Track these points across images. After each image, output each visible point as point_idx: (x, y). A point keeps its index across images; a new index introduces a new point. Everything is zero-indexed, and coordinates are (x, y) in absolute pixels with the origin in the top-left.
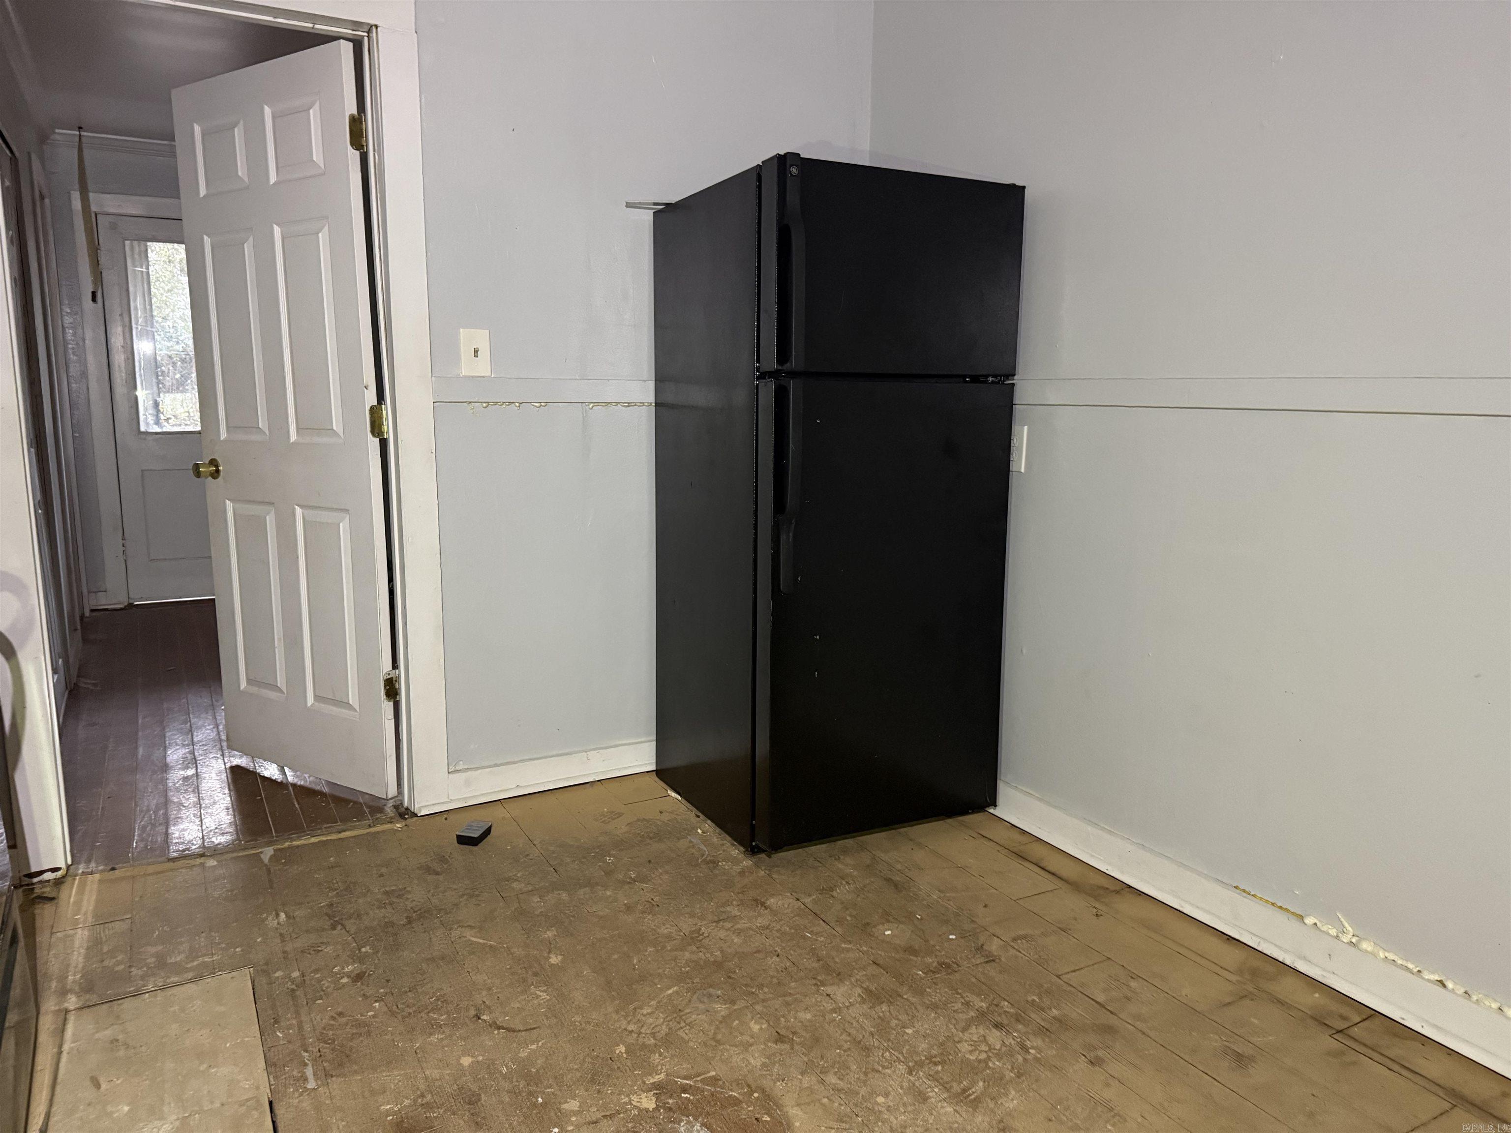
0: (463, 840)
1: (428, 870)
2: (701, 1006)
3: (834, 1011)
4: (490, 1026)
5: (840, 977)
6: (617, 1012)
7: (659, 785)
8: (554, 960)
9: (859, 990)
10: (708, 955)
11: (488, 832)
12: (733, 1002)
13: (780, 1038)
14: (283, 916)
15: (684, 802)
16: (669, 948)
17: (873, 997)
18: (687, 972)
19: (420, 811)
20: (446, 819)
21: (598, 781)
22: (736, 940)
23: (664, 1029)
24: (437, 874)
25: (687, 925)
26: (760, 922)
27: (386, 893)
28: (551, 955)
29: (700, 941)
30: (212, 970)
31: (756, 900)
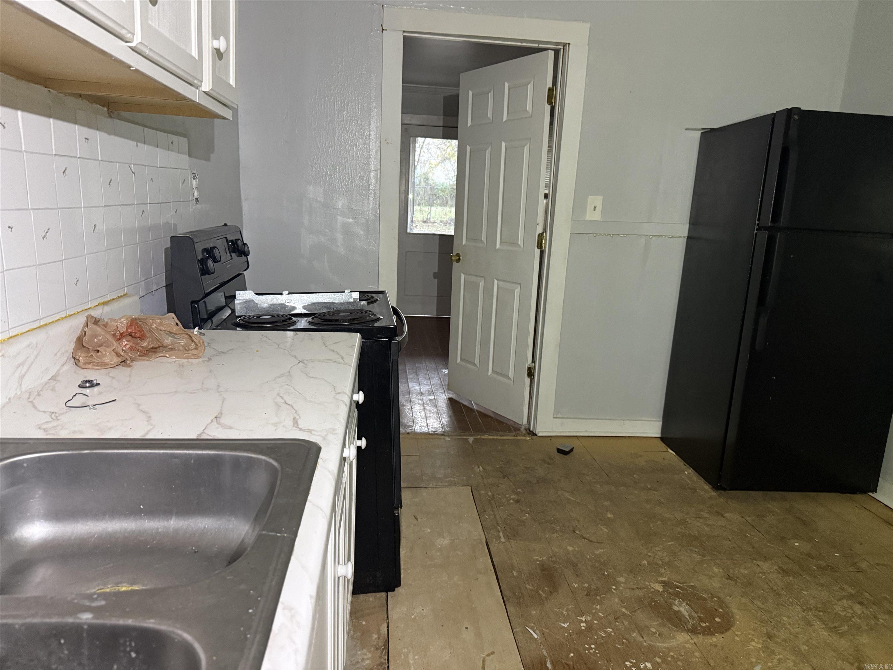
0: (560, 451)
1: (544, 461)
2: (686, 554)
3: (761, 573)
4: (580, 536)
5: (766, 559)
6: (643, 546)
7: (662, 446)
8: (610, 515)
9: (776, 567)
10: (691, 532)
11: (572, 450)
12: (704, 556)
13: (729, 578)
14: (481, 467)
15: (677, 456)
16: (669, 524)
17: (785, 572)
18: (679, 537)
19: (539, 433)
20: (551, 440)
21: (629, 437)
22: (706, 528)
23: (667, 559)
24: (549, 464)
25: (679, 516)
26: (720, 523)
27: (526, 468)
28: (608, 513)
29: (686, 524)
30: (455, 484)
31: (718, 512)
